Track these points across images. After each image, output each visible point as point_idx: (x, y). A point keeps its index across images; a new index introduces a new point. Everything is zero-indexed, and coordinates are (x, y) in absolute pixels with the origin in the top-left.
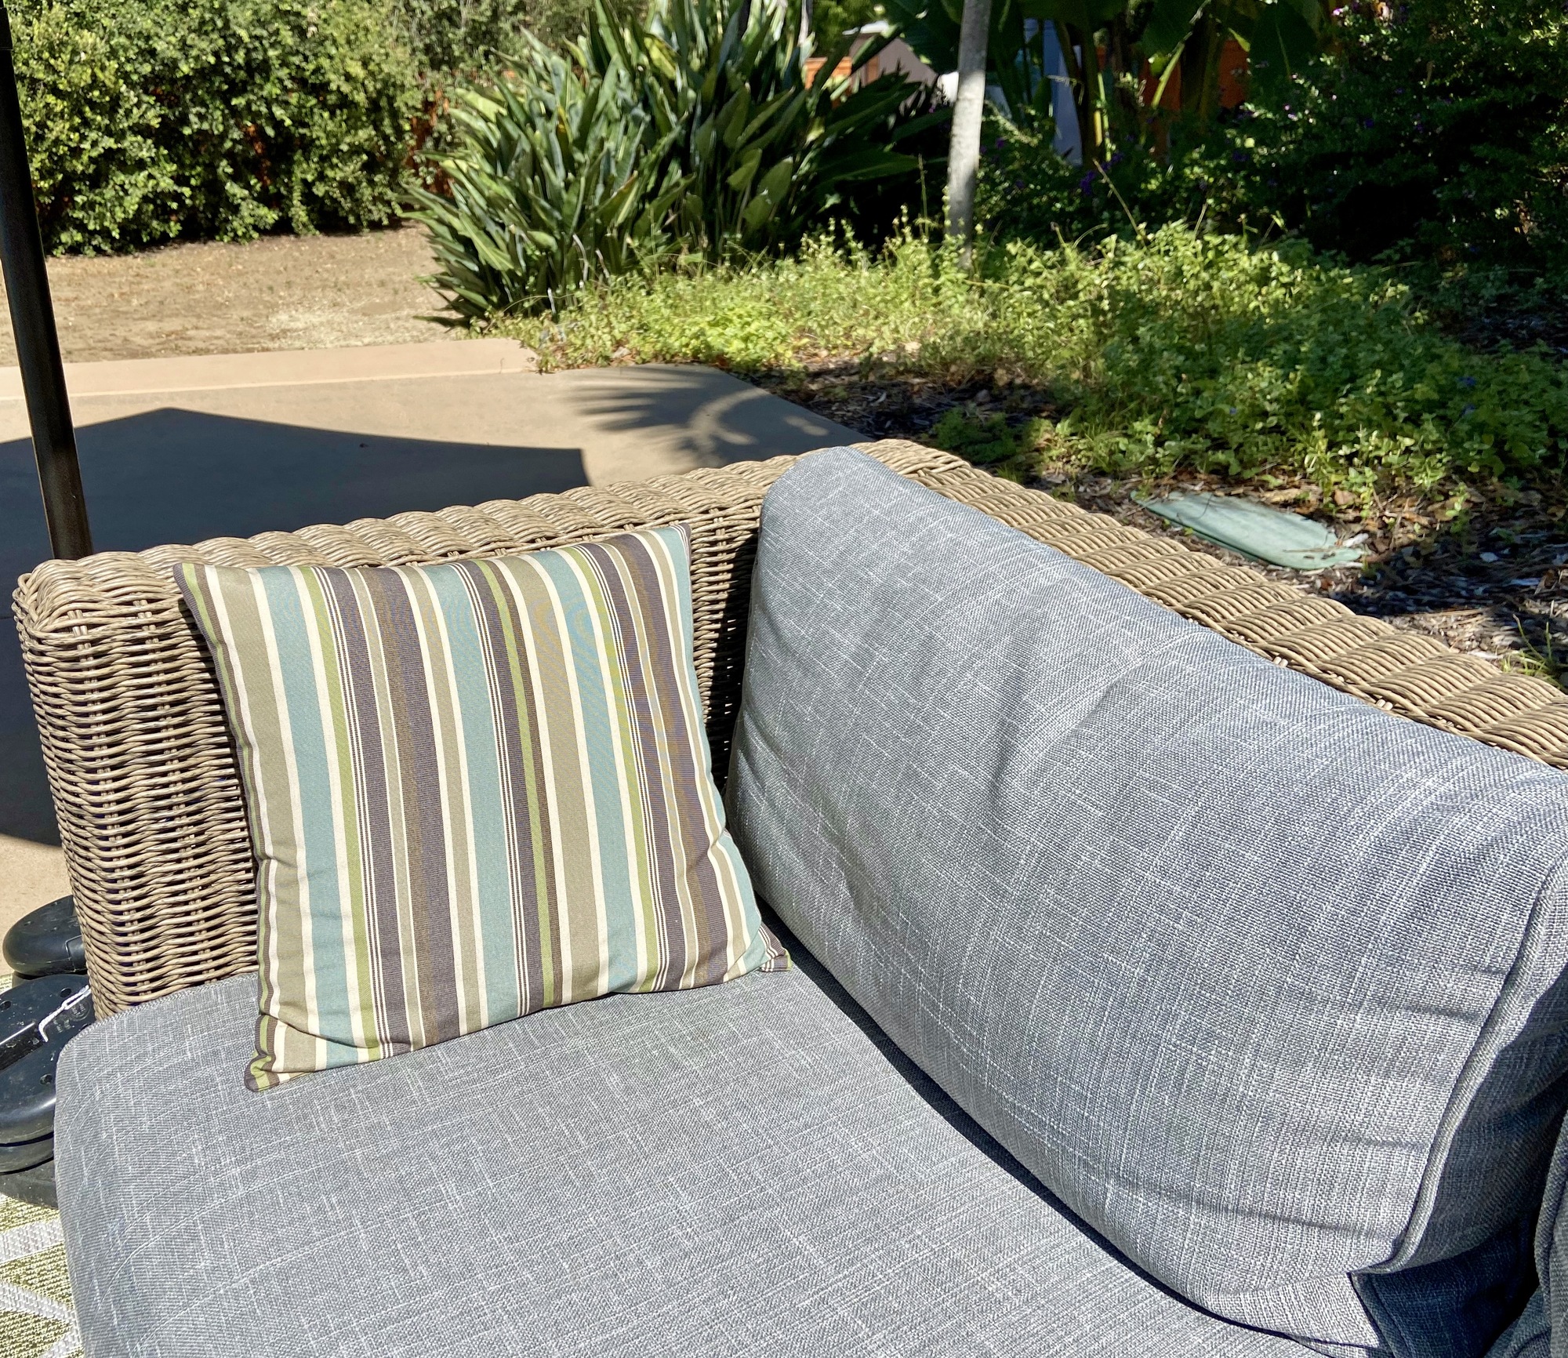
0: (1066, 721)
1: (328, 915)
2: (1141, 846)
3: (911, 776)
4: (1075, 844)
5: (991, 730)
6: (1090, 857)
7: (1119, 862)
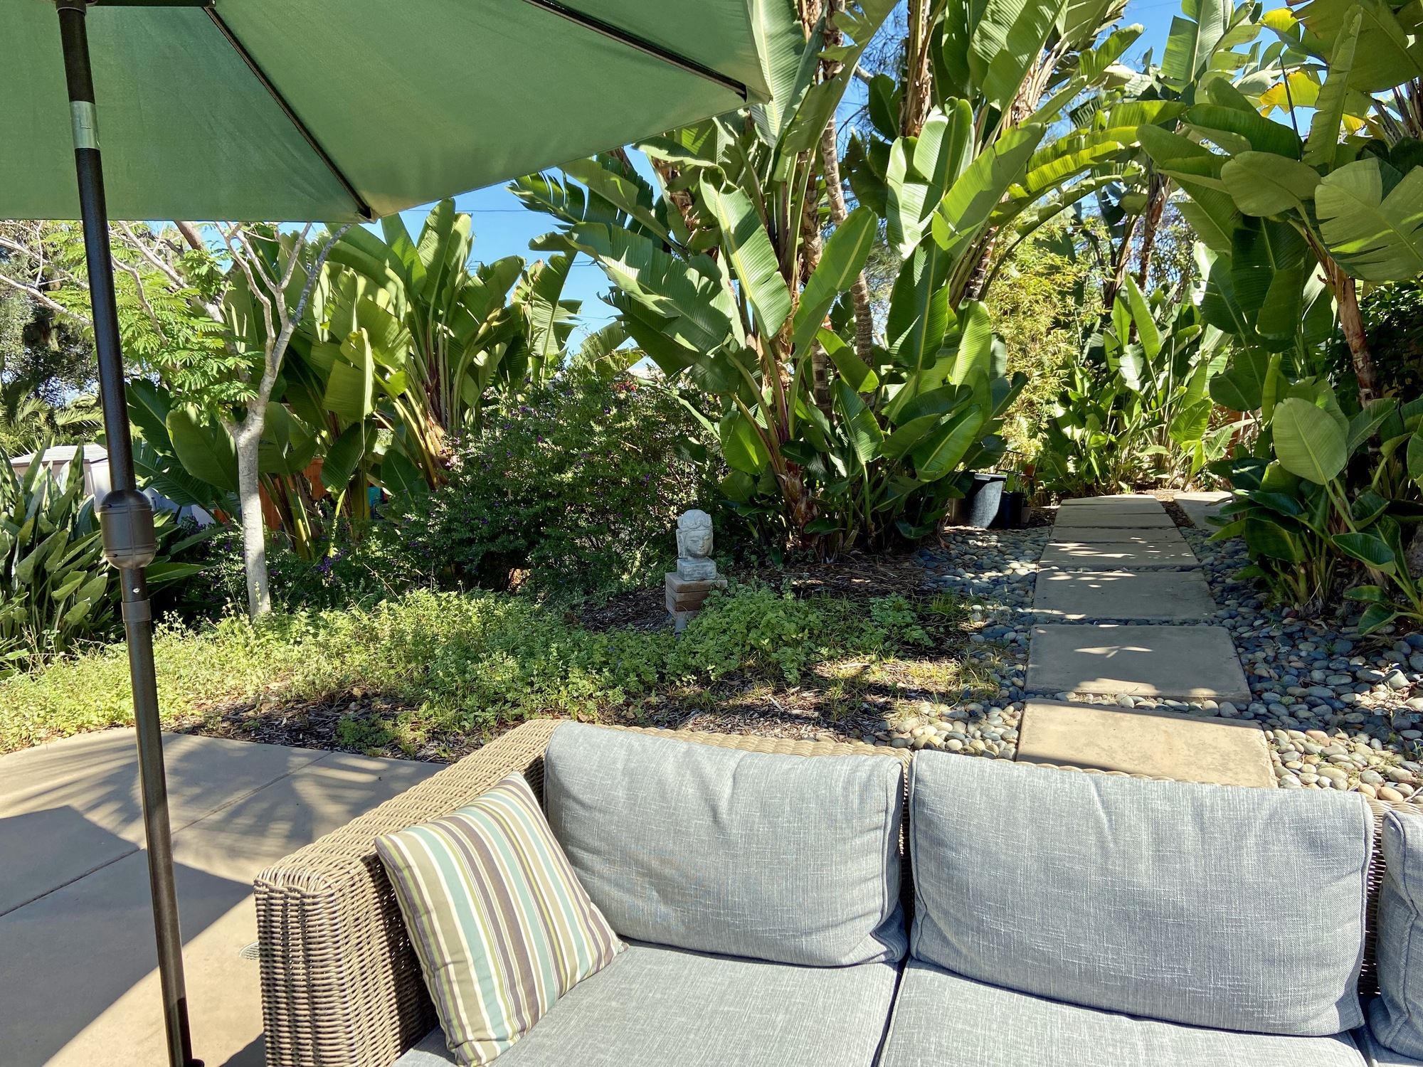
0: (727, 791)
1: (486, 978)
2: (778, 817)
3: (677, 832)
4: (756, 826)
5: (703, 804)
6: (762, 829)
7: (773, 825)
